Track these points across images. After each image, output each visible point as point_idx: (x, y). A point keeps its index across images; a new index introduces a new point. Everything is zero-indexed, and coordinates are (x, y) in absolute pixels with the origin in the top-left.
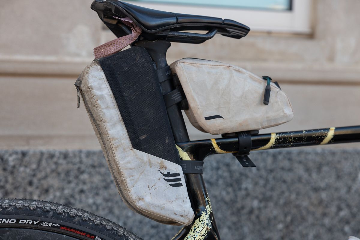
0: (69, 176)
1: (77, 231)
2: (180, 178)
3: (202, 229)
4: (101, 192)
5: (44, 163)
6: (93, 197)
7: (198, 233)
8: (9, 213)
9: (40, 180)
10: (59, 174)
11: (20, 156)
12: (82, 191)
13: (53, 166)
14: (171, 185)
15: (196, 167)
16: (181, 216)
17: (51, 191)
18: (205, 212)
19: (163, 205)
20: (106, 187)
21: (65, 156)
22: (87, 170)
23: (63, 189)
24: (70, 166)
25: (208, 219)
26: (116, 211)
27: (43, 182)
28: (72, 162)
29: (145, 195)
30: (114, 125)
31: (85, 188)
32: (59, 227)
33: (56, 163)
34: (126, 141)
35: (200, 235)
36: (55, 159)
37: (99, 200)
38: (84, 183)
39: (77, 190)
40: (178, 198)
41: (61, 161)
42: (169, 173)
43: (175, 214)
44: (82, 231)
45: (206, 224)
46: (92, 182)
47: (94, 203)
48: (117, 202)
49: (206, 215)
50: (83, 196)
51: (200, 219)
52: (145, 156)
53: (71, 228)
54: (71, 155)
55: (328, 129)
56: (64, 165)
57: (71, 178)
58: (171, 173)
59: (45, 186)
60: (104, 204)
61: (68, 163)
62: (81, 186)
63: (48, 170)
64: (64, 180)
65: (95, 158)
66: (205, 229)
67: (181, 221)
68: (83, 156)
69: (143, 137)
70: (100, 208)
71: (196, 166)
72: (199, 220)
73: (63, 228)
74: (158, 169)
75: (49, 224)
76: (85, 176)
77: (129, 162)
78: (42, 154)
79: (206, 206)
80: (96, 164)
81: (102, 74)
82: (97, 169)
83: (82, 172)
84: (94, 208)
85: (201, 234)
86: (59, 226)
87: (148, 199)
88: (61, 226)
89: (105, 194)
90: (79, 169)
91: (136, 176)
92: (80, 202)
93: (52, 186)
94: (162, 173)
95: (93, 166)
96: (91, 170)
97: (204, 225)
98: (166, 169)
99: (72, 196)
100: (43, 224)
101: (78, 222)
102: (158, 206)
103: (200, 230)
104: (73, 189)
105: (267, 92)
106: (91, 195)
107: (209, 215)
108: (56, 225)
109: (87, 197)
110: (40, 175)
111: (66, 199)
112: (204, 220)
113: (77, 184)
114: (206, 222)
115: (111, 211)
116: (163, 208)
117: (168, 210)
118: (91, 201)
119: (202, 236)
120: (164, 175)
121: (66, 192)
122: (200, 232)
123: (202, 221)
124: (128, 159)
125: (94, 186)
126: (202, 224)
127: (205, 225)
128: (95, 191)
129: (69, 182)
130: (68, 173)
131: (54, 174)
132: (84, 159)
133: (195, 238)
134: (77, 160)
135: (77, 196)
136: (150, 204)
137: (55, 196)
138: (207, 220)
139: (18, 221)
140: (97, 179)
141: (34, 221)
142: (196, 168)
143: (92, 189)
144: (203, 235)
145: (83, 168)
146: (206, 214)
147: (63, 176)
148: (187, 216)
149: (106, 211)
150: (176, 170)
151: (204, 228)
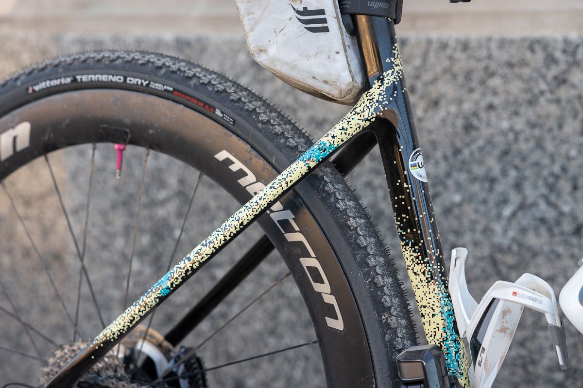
0: (470, 79)
1: (192, 99)
2: (326, 19)
3: (366, 108)
4: (522, 110)
5: (432, 57)
6: (510, 118)
7: (356, 114)
8: (115, 68)
9: (426, 85)
10: (455, 76)
12: (491, 107)
13: (446, 63)
14: (309, 29)
15: (370, 4)
16: (325, 82)
17: (443, 103)
18: (380, 81)
19: (294, 61)
20: (532, 103)
21: (465, 46)
22: (501, 71)
23: (460, 102)
24: (473, 64)
25: (383, 94)
26: (549, 146)
27: (431, 88)
28: (475, 57)
29: (269, 44)
31: (497, 101)
32: (172, 92)
33: (451, 58)
35: (360, 118)
36: (449, 52)
37: (519, 124)
38: (495, 93)
39: (483, 104)
40: (320, 52)
41: (459, 55)
42: (305, 8)
43: (314, 78)
44: (199, 100)
45: (375, 102)
46: (508, 93)
47: (511, 129)
48: (550, 130)
49: (380, 86)
50: (493, 115)
51: (368, 92)
53: (186, 94)
54: (474, 44)
56: (462, 62)
57: (474, 84)
58: (309, 9)
59: (434, 95)
60: (528, 131)
61: (469, 58)
62: (489, 99)
63: (439, 69)
64: (462, 86)
65: (513, 50)
66: (372, 110)
67: (327, 90)
68: (493, 46)
70: (522, 137)
71: (369, 2)
72: (367, 94)
73: (176, 93)
74: (289, 3)
75: (160, 85)
76: (496, 82)
78: (429, 42)
79: (384, 72)
80: (514, 61)
82: (517, 70)
83: (492, 75)
84: (511, 136)
85: (362, 116)
86: (171, 89)
88: (174, 90)
89: (529, 113)
90: (486, 68)
91: (258, 13)
92: (488, 124)
93: (443, 96)
94: (294, 9)
95: (510, 65)
96: (506, 71)
97: (370, 103)
98: (301, 3)
99: (475, 114)
100: (153, 85)
101: (195, 85)
102: (287, 64)
103: (362, 111)
104: (477, 103)
106: (505, 115)
107: (387, 87)
108: (168, 88)
109: (499, 118)
110: (427, 77)
111: (466, 118)
112: (374, 94)
113: (484, 94)
114: (376, 98)
115: (539, 145)
116: (294, 67)
117: (304, 71)
118: (505, 124)
119: (363, 120)
120: (298, 12)
121: (467, 107)
122: (361, 113)
123: (370, 96)
125: (511, 99)
126: (369, 100)
127: (373, 103)
128: (513, 108)
129: (471, 90)
130: (468, 75)
131: (448, 76)
132: (496, 53)
133: (349, 122)
134: (483, 53)
135: (483, 115)
136: (275, 59)
137: (448, 114)
138: (380, 94)
139: (126, 78)
140: (516, 87)
141: (143, 81)
142: (368, 5)
143: (507, 103)
144: (367, 120)
145: (493, 67)
146: (381, 84)
147: (461, 79)
148: (335, 84)
149: (532, 144)
150: (317, 5)
151: (370, 107)
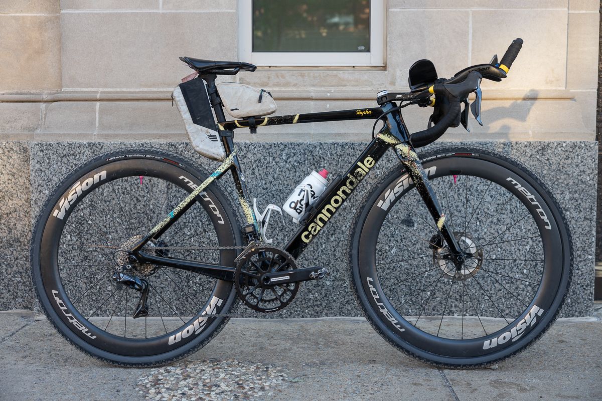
1: (170, 161)
2: (217, 138)
7: (226, 163)
8: (142, 152)
11: (185, 145)
14: (212, 140)
15: (228, 134)
16: (217, 155)
25: (233, 158)
29: (199, 145)
30: (185, 113)
34: (191, 121)
40: (215, 147)
42: (210, 135)
43: (214, 154)
44: (173, 162)
52: (199, 127)
53: (168, 160)
55: (295, 116)
58: (212, 135)
69: (198, 118)
74: (206, 133)
75: (159, 157)
77: (191, 130)
81: (180, 90)
85: (228, 164)
87: (201, 146)
88: (164, 158)
91: (196, 136)
98: (209, 133)
100: (156, 157)
101: (171, 157)
105: (261, 97)
107: (234, 156)
108: (162, 158)
116: (208, 151)
120: (208, 136)
123: (229, 158)
124: (191, 128)
127: (230, 160)
139: (146, 156)
141: (153, 156)
146: (232, 155)
148: (220, 155)
150: (215, 134)
151: (229, 162)
